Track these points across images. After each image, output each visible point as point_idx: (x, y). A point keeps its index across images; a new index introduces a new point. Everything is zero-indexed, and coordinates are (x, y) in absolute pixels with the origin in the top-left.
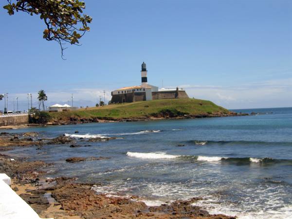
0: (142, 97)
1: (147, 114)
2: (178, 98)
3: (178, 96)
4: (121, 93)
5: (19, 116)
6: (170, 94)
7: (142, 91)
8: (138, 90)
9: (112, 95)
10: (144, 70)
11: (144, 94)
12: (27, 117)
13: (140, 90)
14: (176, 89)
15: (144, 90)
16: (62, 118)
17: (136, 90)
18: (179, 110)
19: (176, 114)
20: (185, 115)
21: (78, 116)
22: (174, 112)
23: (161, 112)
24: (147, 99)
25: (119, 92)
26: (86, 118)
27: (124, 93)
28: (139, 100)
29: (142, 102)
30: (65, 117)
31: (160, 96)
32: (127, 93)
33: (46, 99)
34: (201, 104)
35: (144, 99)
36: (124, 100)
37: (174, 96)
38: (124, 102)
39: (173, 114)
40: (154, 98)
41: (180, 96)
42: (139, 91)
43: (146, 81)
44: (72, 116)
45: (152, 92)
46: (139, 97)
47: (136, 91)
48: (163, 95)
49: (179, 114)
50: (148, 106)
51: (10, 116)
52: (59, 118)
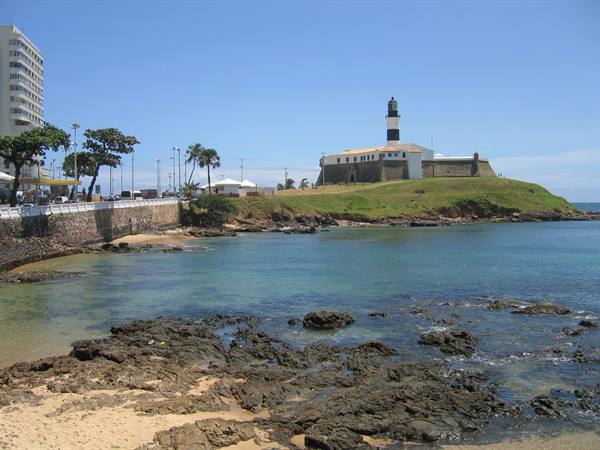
0: (400, 171)
1: (430, 209)
2: (478, 176)
3: (479, 172)
4: (343, 161)
5: (161, 206)
6: (460, 167)
7: (400, 158)
8: (390, 155)
9: (321, 165)
10: (393, 113)
11: (404, 164)
12: (177, 208)
13: (396, 155)
14: (472, 157)
15: (404, 156)
16: (253, 212)
17: (387, 154)
18: (493, 203)
19: (490, 211)
20: (515, 214)
21: (289, 209)
22: (483, 207)
23: (457, 204)
24: (411, 176)
25: (339, 160)
26: (308, 215)
27: (351, 161)
28: (394, 178)
29: (402, 181)
30: (259, 211)
31: (438, 169)
32: (359, 161)
33: (218, 164)
34: (531, 191)
35: (405, 176)
36: (352, 176)
37: (469, 172)
38: (352, 180)
39: (483, 210)
40: (426, 175)
41: (481, 171)
42: (393, 158)
43: (398, 139)
44: (277, 210)
45: (423, 162)
46: (394, 170)
47: (387, 158)
48: (445, 167)
49: (495, 210)
50: (423, 192)
51: (142, 204)
52: (246, 214)
